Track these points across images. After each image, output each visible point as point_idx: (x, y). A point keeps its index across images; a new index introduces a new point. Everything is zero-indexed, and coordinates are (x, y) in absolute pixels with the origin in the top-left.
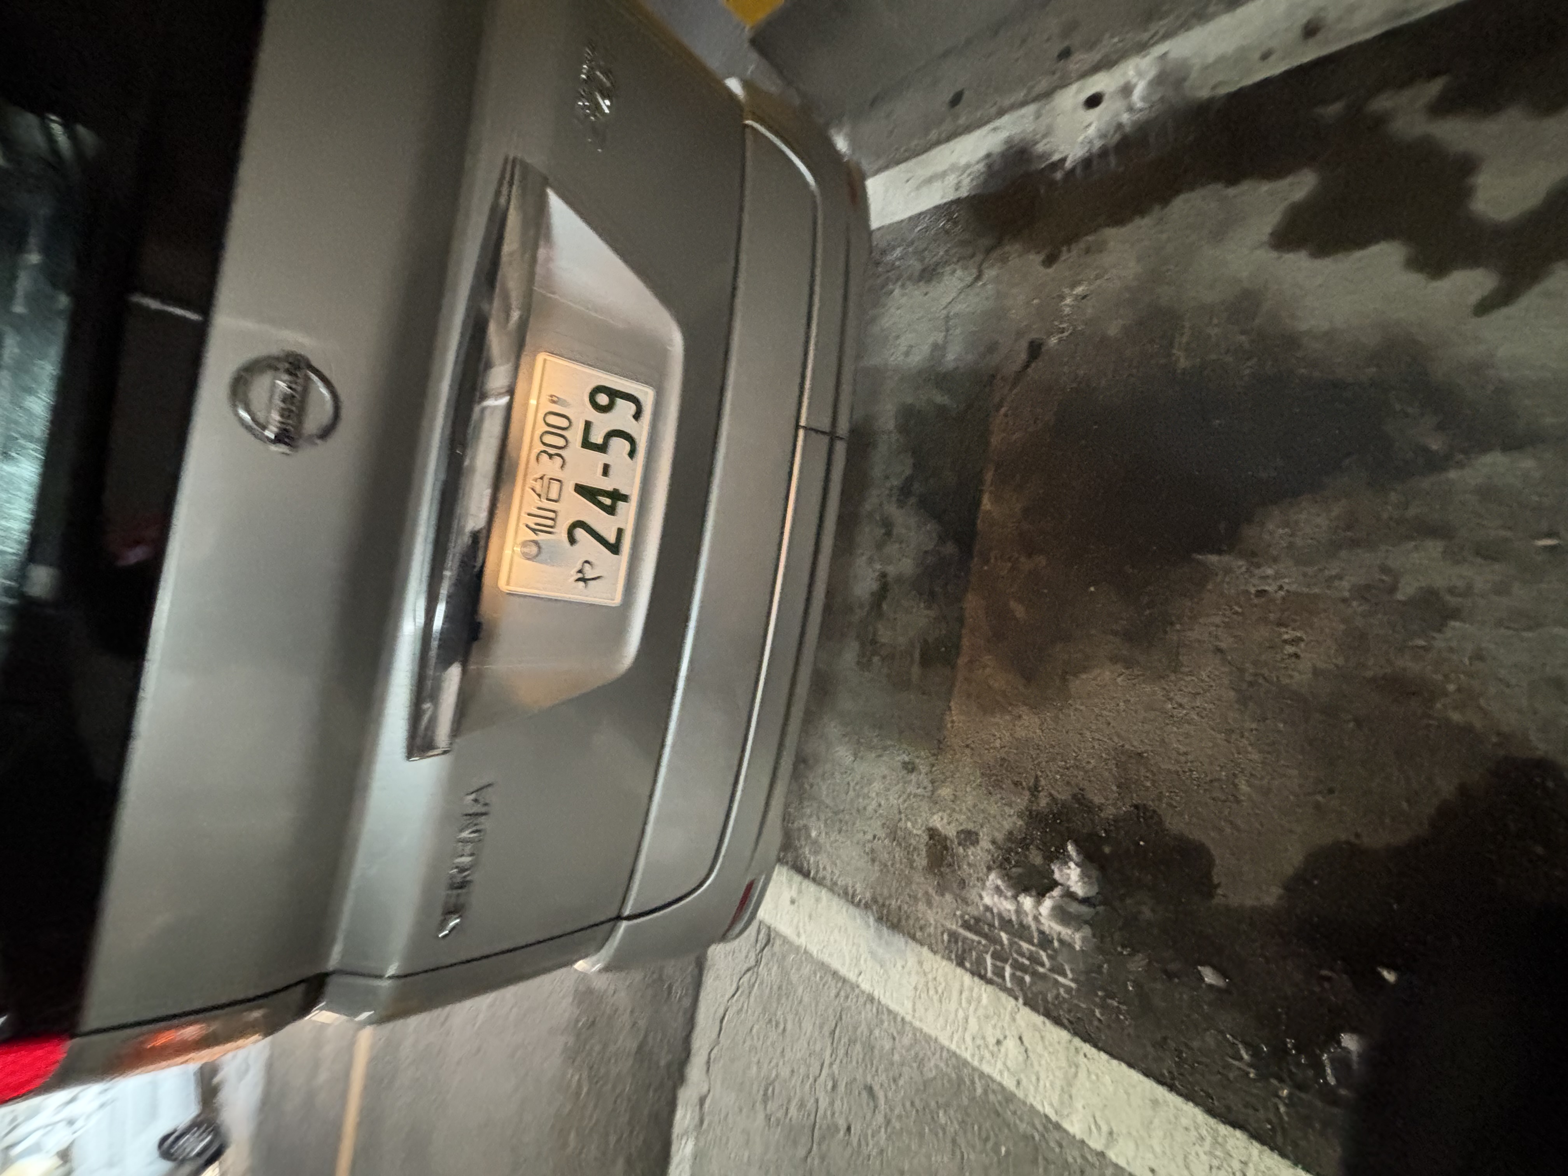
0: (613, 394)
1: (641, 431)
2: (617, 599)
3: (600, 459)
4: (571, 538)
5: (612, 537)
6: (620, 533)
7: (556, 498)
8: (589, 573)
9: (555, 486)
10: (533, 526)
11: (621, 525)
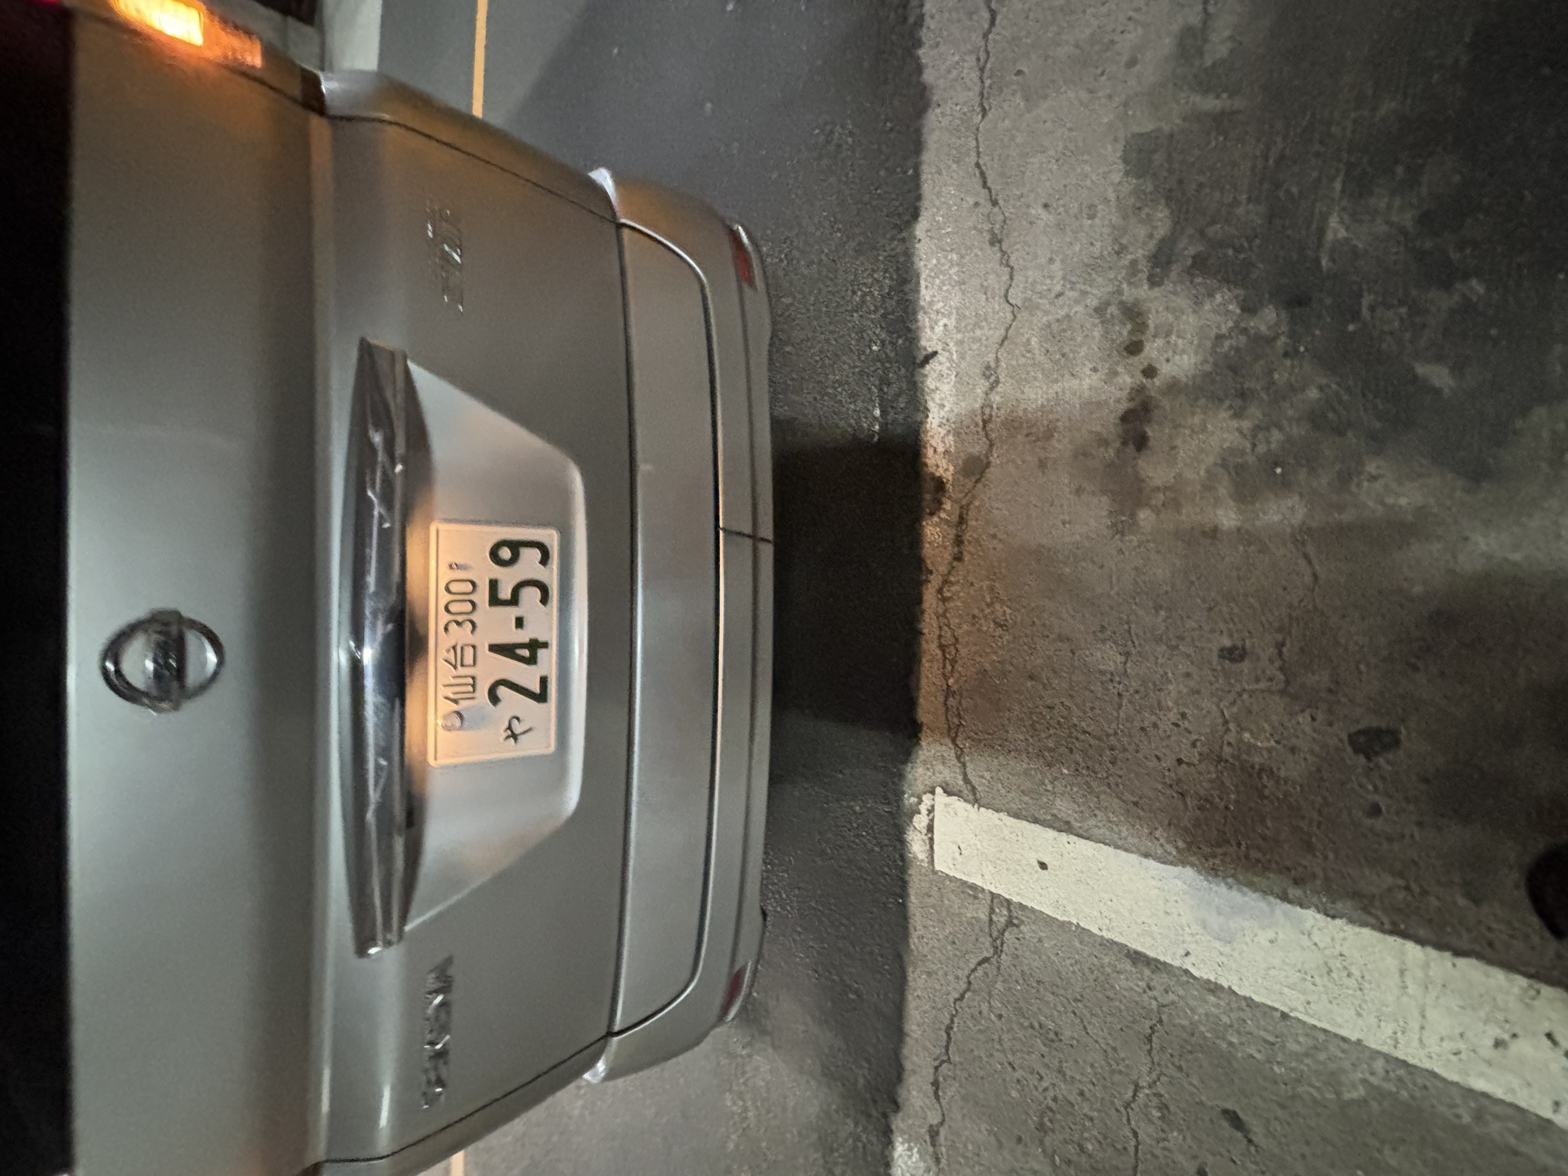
0: (515, 546)
1: (551, 575)
2: (552, 748)
3: (513, 612)
4: (494, 699)
5: (536, 688)
6: (544, 681)
7: (471, 663)
8: (518, 728)
9: (469, 652)
10: (452, 696)
11: (544, 673)
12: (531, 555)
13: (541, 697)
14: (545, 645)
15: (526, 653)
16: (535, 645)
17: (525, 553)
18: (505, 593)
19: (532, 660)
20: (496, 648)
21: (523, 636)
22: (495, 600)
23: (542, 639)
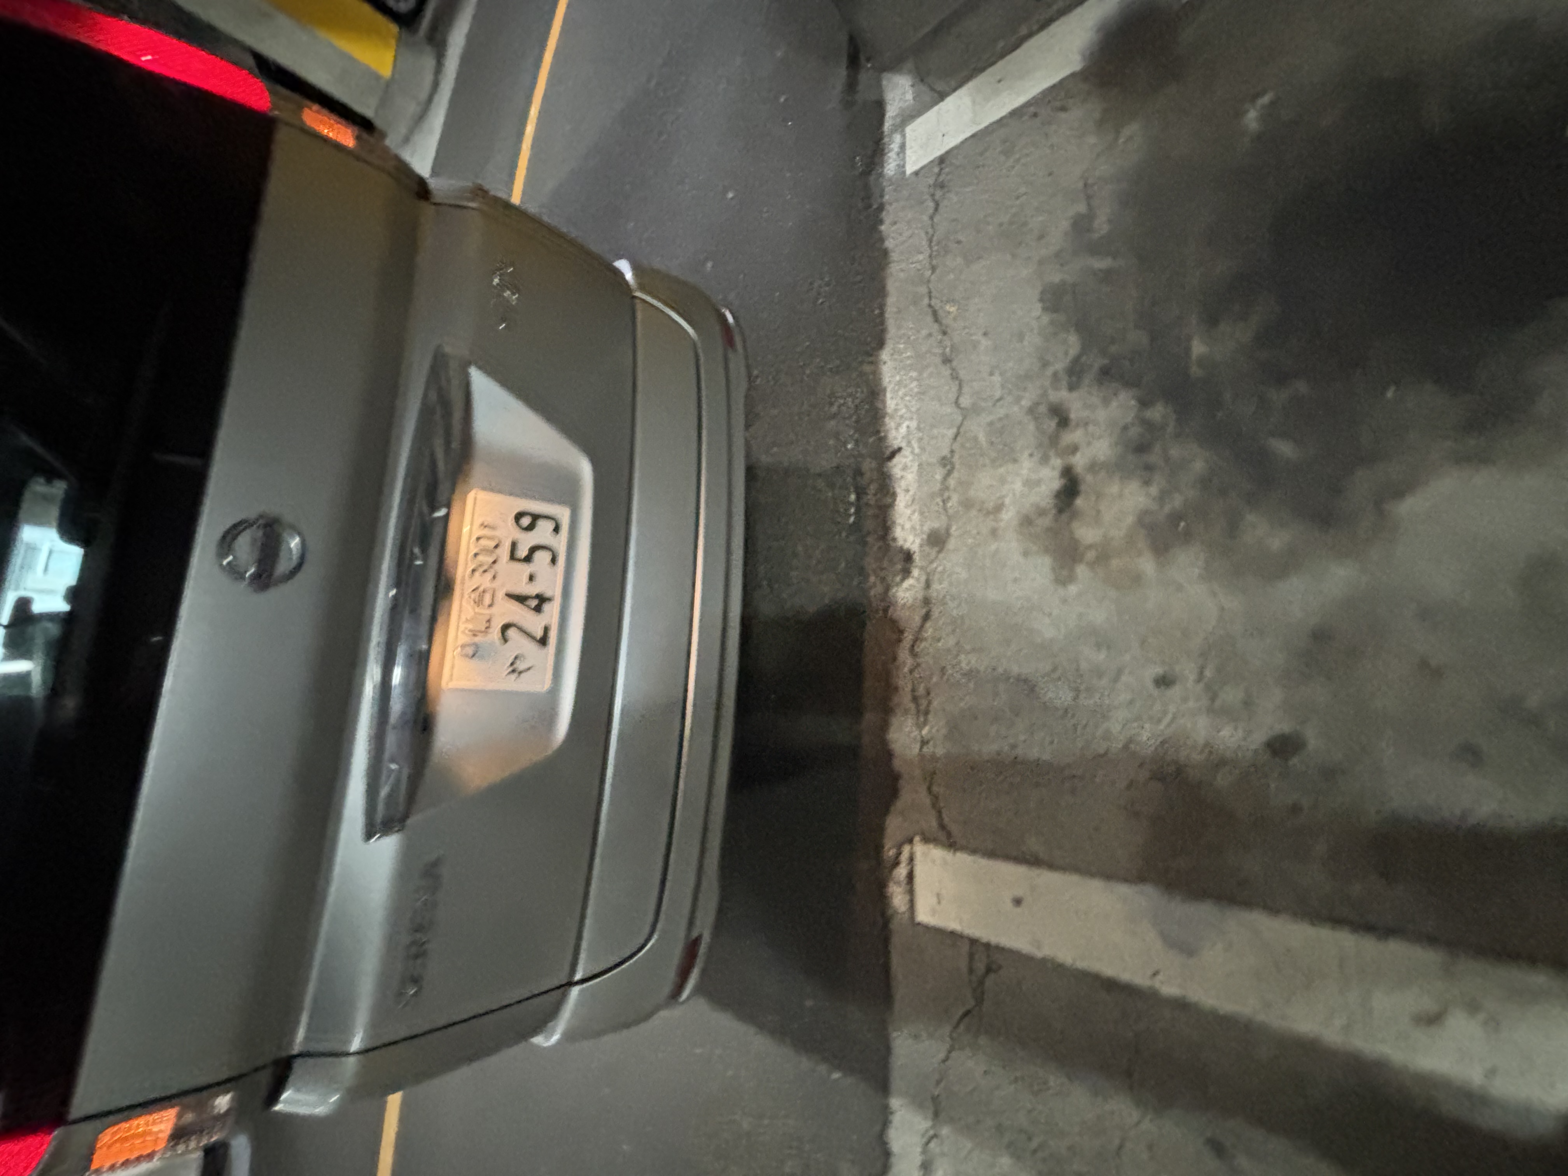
0: (536, 517)
1: (560, 543)
2: (547, 685)
3: (526, 569)
4: (505, 637)
5: (540, 634)
6: (546, 629)
7: (490, 604)
8: (520, 666)
9: (489, 595)
11: (547, 622)
12: (546, 526)
13: (543, 641)
14: (549, 599)
15: (534, 603)
16: (542, 599)
18: (522, 552)
19: (538, 610)
21: (532, 590)
22: (513, 557)
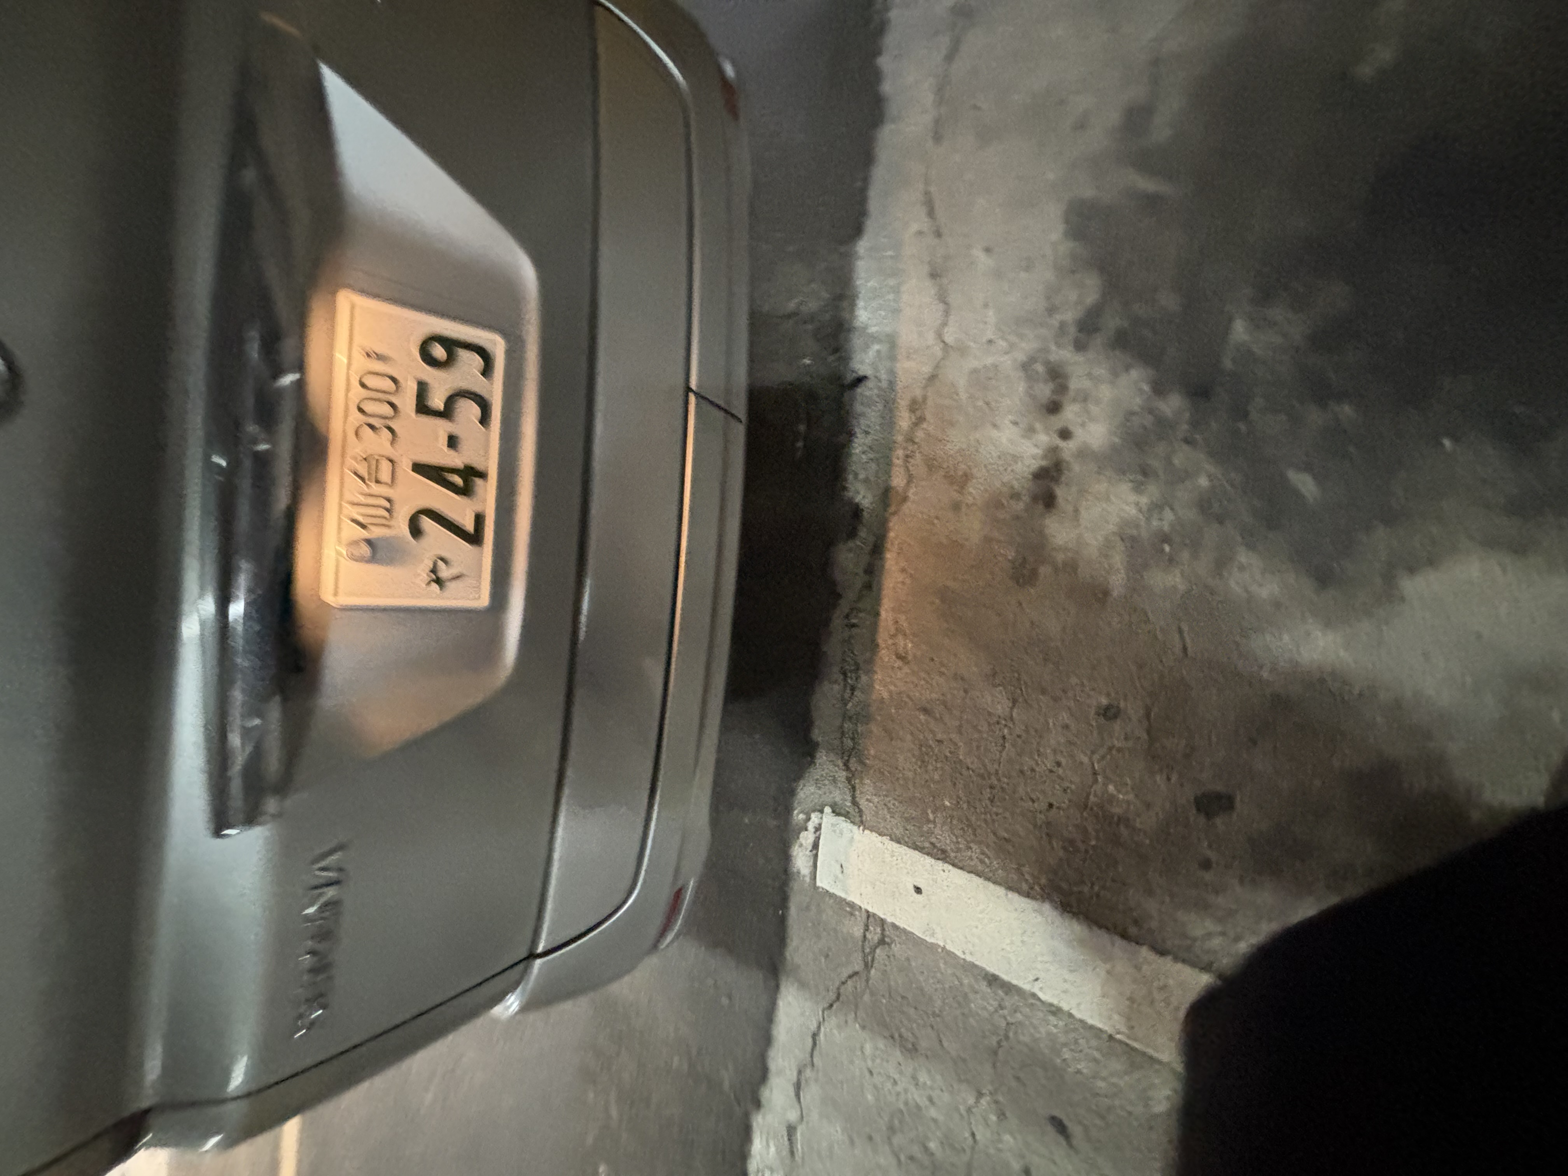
0: (452, 346)
1: (493, 390)
2: (484, 600)
3: (445, 427)
4: (416, 531)
5: (469, 525)
6: (479, 519)
7: (389, 481)
8: (444, 572)
9: (385, 466)
10: (361, 519)
11: (479, 508)
12: (470, 361)
13: (475, 538)
14: (482, 475)
15: (458, 480)
16: (471, 474)
17: (464, 355)
18: (437, 402)
19: (465, 491)
20: (420, 468)
21: (455, 460)
22: (423, 408)
23: (479, 465)
